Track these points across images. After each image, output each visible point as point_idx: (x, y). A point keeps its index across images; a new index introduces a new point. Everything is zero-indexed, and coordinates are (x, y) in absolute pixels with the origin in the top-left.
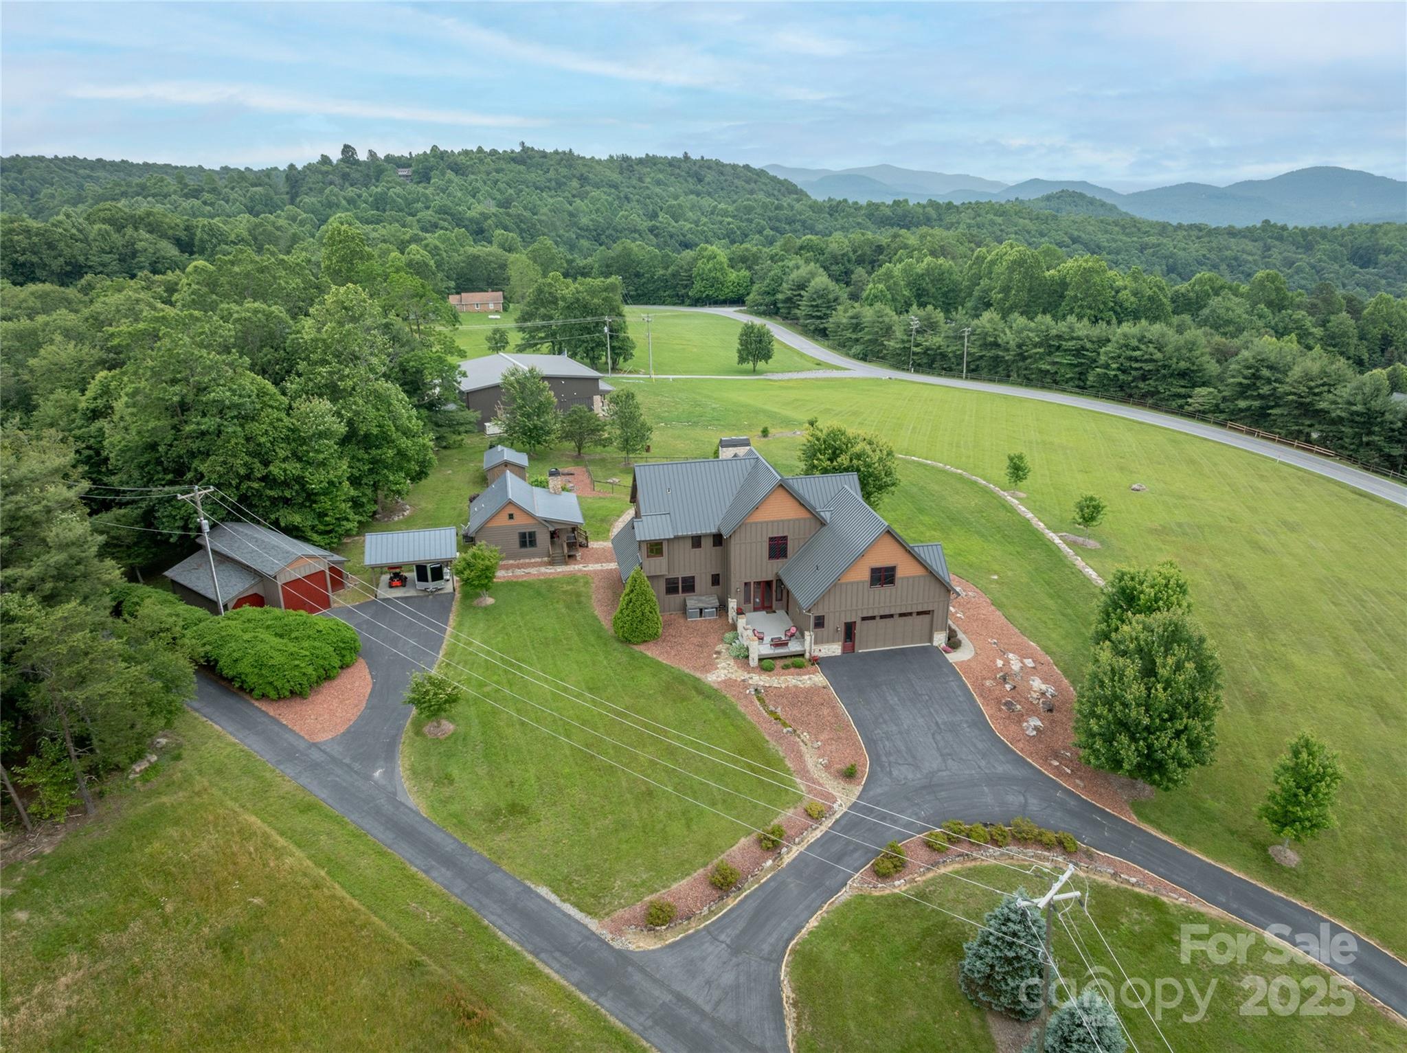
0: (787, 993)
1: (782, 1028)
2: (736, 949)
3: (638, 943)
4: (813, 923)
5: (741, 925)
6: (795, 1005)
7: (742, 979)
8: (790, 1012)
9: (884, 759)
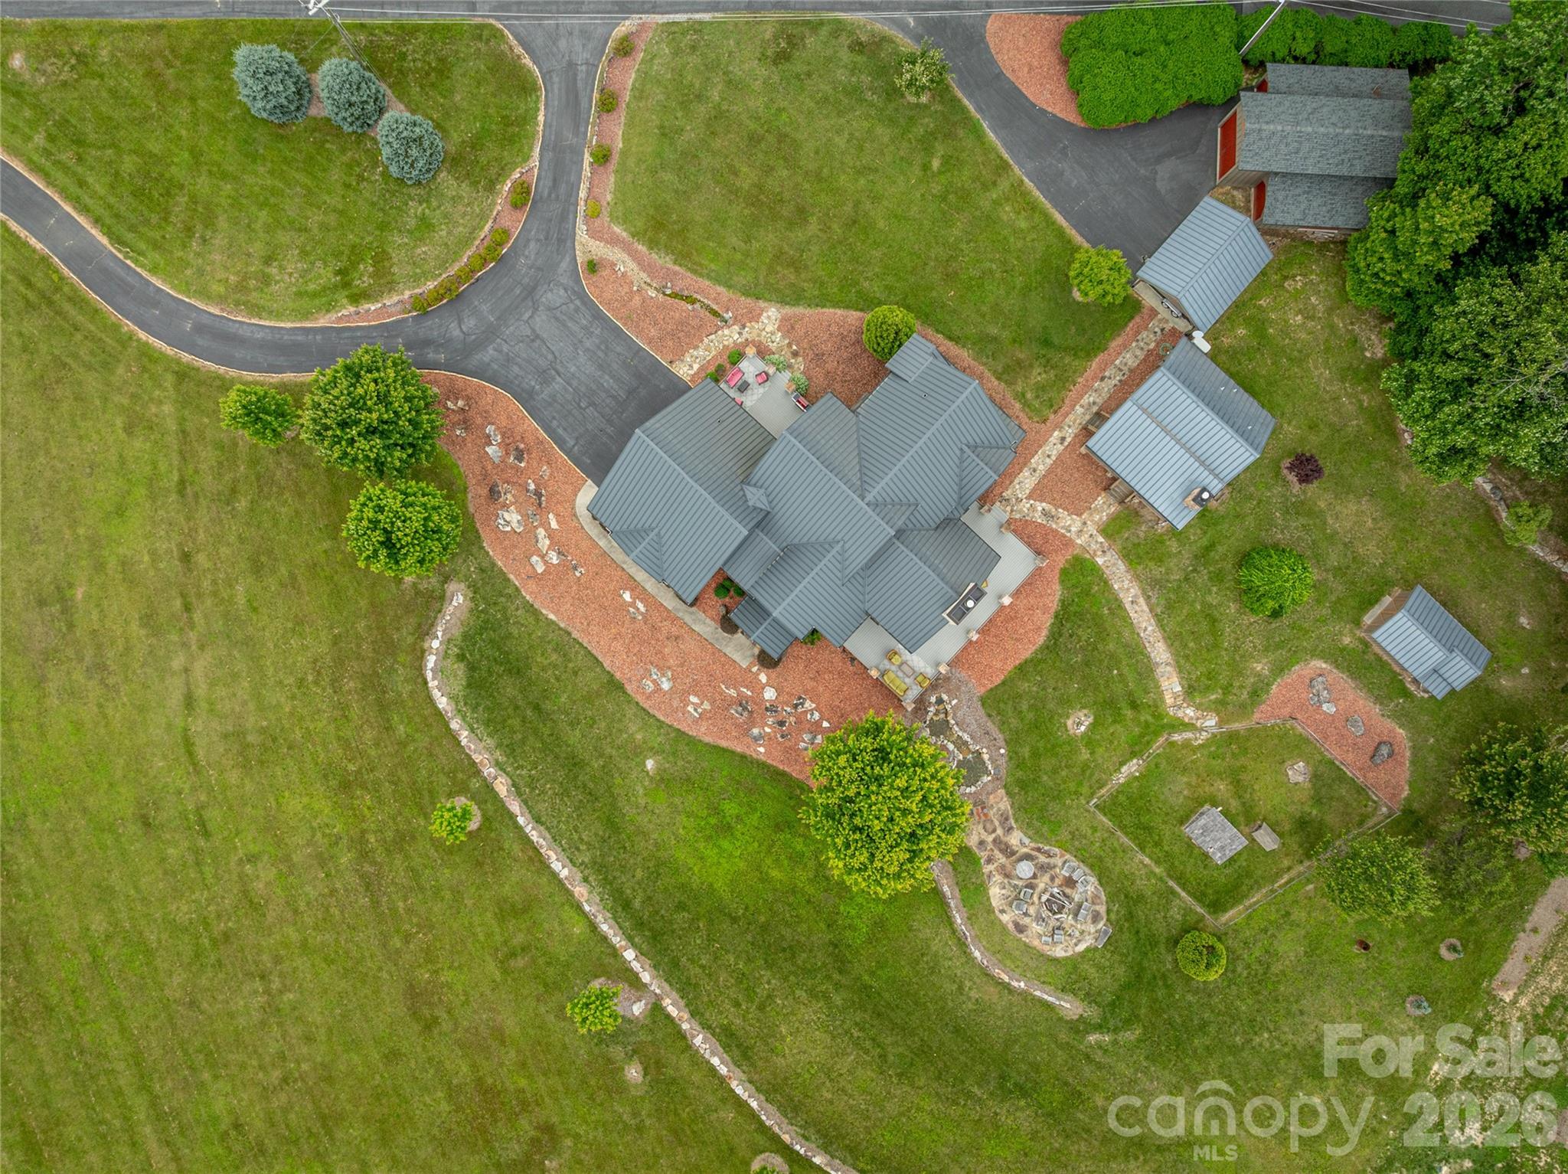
0: (527, 61)
1: (516, 36)
2: (571, 65)
3: (626, 26)
4: (541, 118)
5: (580, 84)
6: (519, 57)
7: (555, 49)
8: (519, 50)
9: (578, 302)
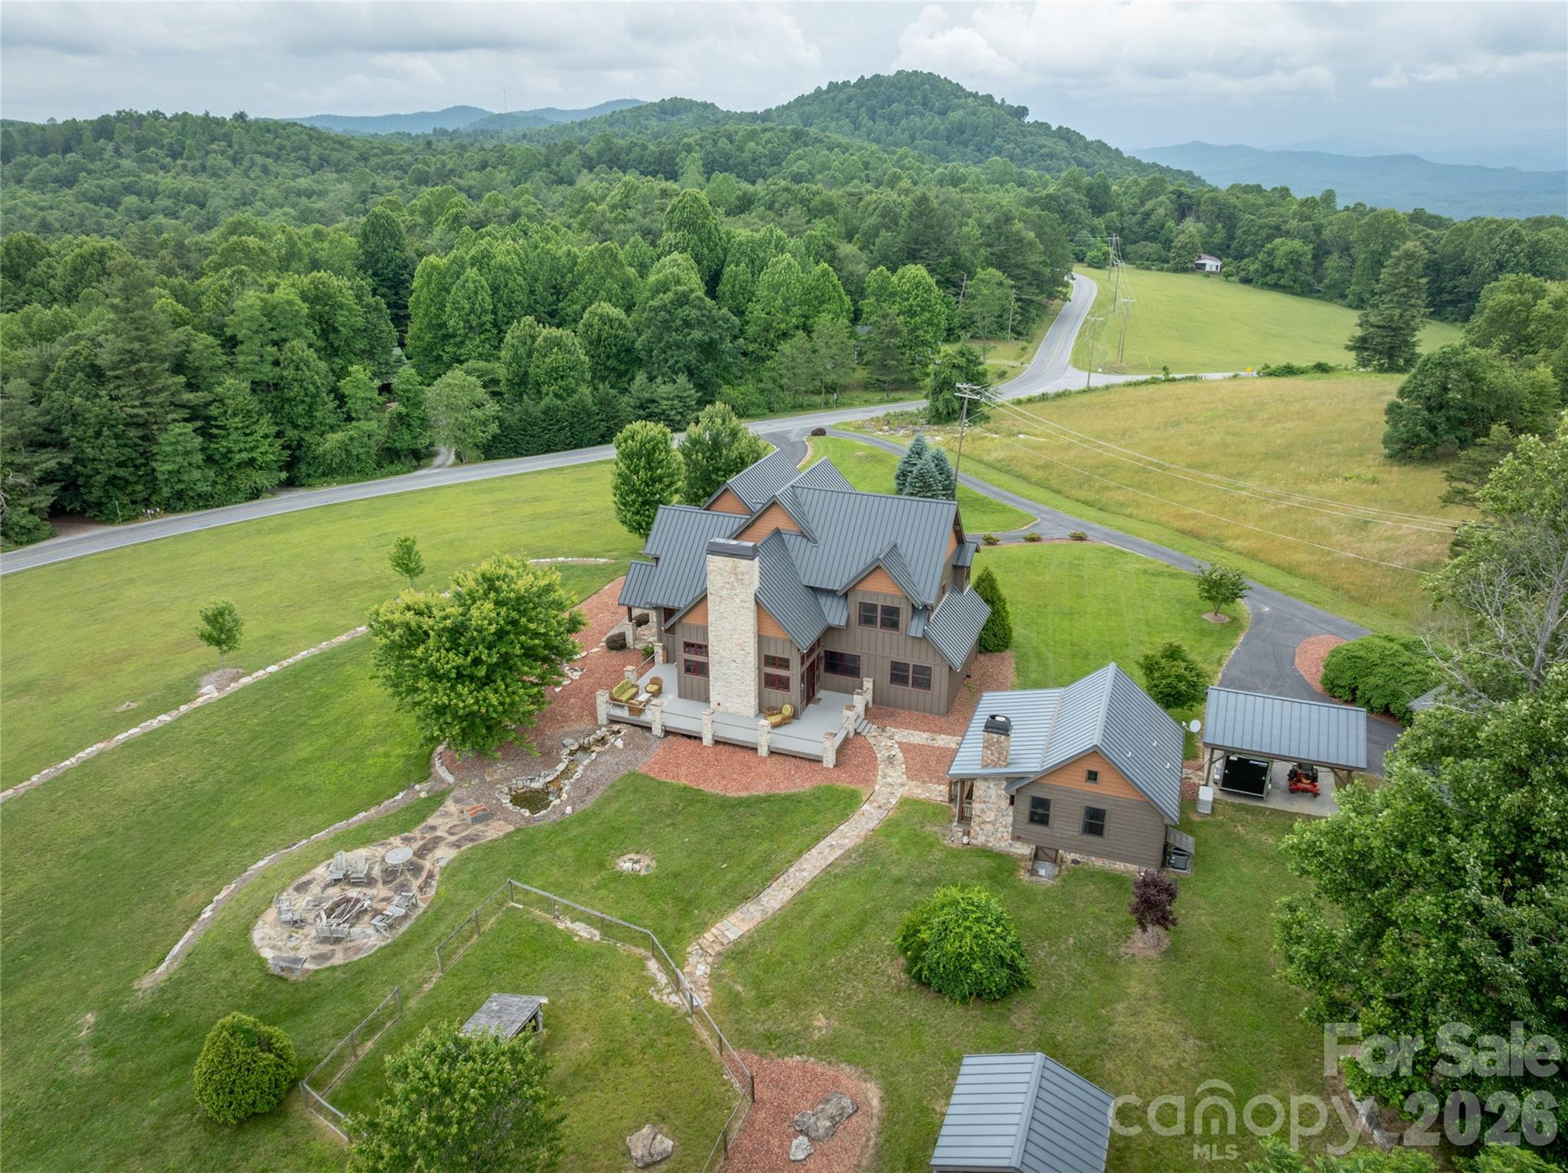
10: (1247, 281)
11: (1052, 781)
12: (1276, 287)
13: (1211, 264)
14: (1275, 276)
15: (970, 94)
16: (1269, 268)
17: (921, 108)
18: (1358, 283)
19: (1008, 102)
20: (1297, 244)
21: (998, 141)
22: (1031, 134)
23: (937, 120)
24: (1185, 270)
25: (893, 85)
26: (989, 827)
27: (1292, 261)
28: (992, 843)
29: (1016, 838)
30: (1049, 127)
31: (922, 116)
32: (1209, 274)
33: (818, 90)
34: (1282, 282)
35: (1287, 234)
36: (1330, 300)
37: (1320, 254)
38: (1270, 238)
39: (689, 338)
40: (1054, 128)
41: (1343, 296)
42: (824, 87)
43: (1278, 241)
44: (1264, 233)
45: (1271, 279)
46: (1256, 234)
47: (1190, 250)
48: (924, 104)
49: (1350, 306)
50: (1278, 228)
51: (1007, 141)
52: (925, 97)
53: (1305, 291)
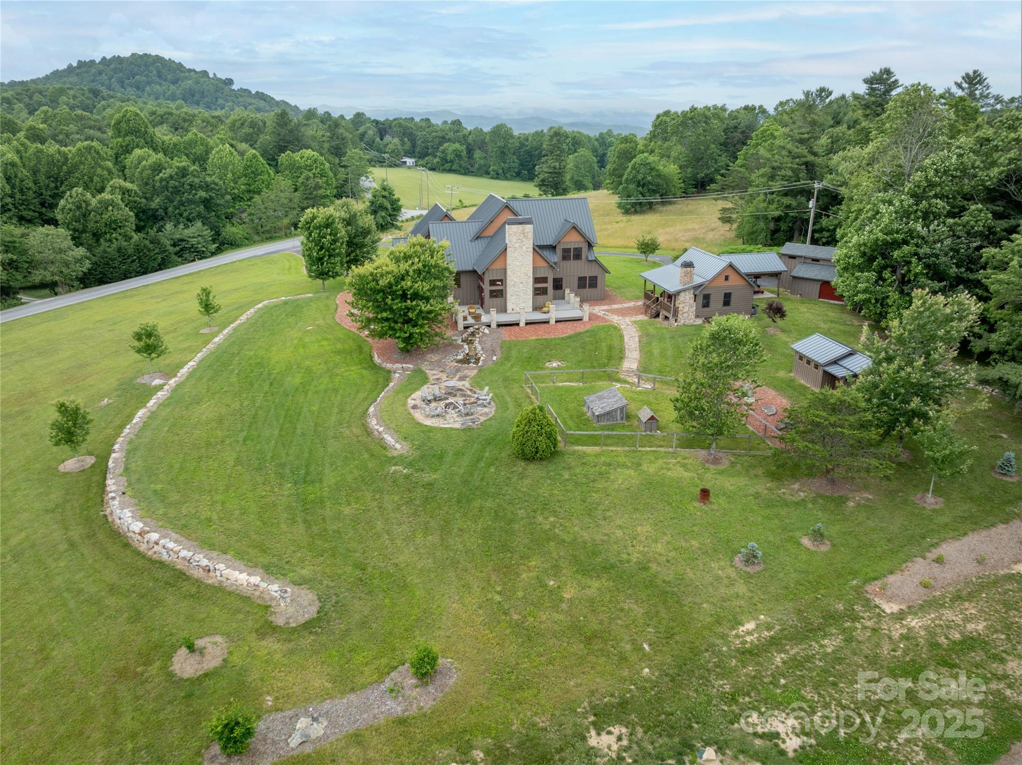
10: (432, 169)
11: (712, 285)
12: (450, 171)
13: (410, 161)
14: (449, 164)
15: (190, 71)
16: (445, 160)
17: (158, 80)
18: (494, 165)
19: (219, 76)
20: (457, 146)
21: (220, 101)
22: (241, 96)
23: (172, 87)
24: (396, 166)
25: (132, 63)
26: (686, 315)
27: (457, 155)
28: (687, 322)
29: (697, 316)
30: (250, 92)
31: (160, 84)
32: (409, 168)
33: (70, 67)
34: (453, 168)
35: (449, 140)
36: (481, 176)
37: (470, 151)
38: (441, 144)
39: (197, 196)
40: (253, 92)
41: (489, 174)
42: (75, 64)
43: (446, 144)
44: (437, 141)
45: (447, 166)
46: (432, 142)
47: (395, 153)
48: (159, 77)
49: (492, 178)
50: (443, 138)
51: (227, 101)
52: (159, 72)
53: (466, 172)
